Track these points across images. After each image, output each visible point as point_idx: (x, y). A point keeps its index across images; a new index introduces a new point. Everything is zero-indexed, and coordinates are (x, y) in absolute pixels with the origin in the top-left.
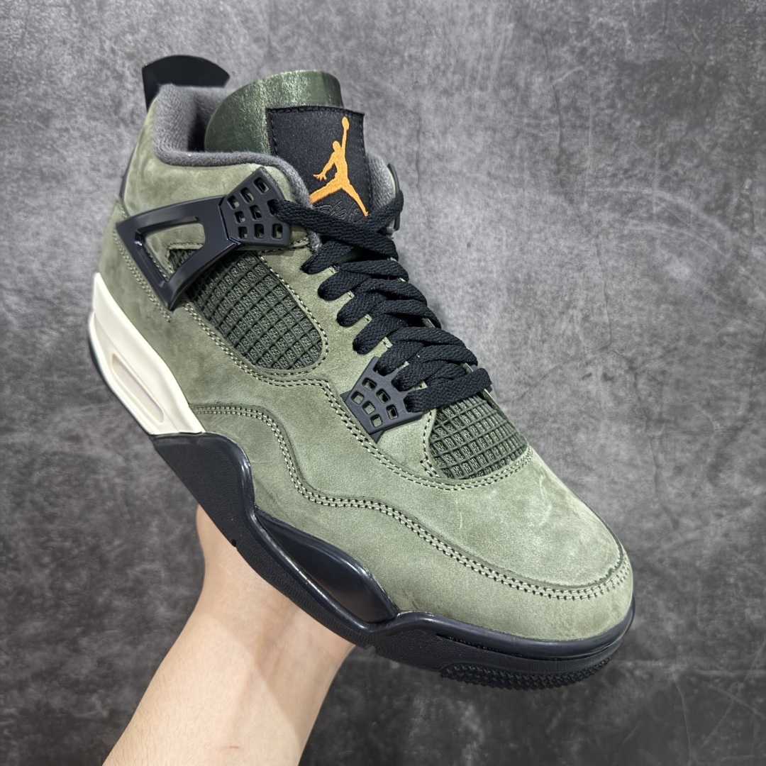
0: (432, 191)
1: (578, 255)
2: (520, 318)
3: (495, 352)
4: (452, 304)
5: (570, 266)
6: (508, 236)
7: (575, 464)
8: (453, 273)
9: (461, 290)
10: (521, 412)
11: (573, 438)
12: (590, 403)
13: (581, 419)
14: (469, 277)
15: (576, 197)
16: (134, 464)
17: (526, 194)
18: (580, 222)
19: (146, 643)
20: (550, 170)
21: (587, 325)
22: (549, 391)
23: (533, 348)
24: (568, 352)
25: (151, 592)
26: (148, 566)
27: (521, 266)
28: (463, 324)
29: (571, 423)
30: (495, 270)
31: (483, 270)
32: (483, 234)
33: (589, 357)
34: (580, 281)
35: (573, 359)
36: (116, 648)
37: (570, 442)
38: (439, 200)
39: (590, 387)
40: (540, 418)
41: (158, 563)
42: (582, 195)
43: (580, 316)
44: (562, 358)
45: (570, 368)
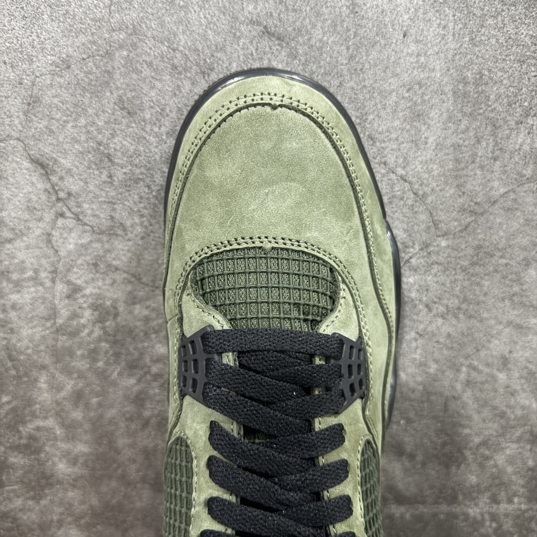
2: (467, 129)
3: (435, 173)
4: (383, 113)
6: (455, 22)
7: (522, 304)
8: (385, 72)
9: (395, 93)
10: (463, 247)
11: (522, 275)
14: (406, 78)
16: (13, 315)
19: (49, 498)
22: (498, 220)
23: (482, 167)
24: (524, 172)
25: (47, 449)
26: (40, 423)
27: (471, 62)
28: (397, 139)
29: (521, 257)
30: (438, 68)
31: (423, 67)
32: (424, 19)
35: (529, 180)
36: (18, 503)
37: (519, 281)
40: (485, 253)
41: (51, 420)
44: (516, 180)
45: (525, 192)
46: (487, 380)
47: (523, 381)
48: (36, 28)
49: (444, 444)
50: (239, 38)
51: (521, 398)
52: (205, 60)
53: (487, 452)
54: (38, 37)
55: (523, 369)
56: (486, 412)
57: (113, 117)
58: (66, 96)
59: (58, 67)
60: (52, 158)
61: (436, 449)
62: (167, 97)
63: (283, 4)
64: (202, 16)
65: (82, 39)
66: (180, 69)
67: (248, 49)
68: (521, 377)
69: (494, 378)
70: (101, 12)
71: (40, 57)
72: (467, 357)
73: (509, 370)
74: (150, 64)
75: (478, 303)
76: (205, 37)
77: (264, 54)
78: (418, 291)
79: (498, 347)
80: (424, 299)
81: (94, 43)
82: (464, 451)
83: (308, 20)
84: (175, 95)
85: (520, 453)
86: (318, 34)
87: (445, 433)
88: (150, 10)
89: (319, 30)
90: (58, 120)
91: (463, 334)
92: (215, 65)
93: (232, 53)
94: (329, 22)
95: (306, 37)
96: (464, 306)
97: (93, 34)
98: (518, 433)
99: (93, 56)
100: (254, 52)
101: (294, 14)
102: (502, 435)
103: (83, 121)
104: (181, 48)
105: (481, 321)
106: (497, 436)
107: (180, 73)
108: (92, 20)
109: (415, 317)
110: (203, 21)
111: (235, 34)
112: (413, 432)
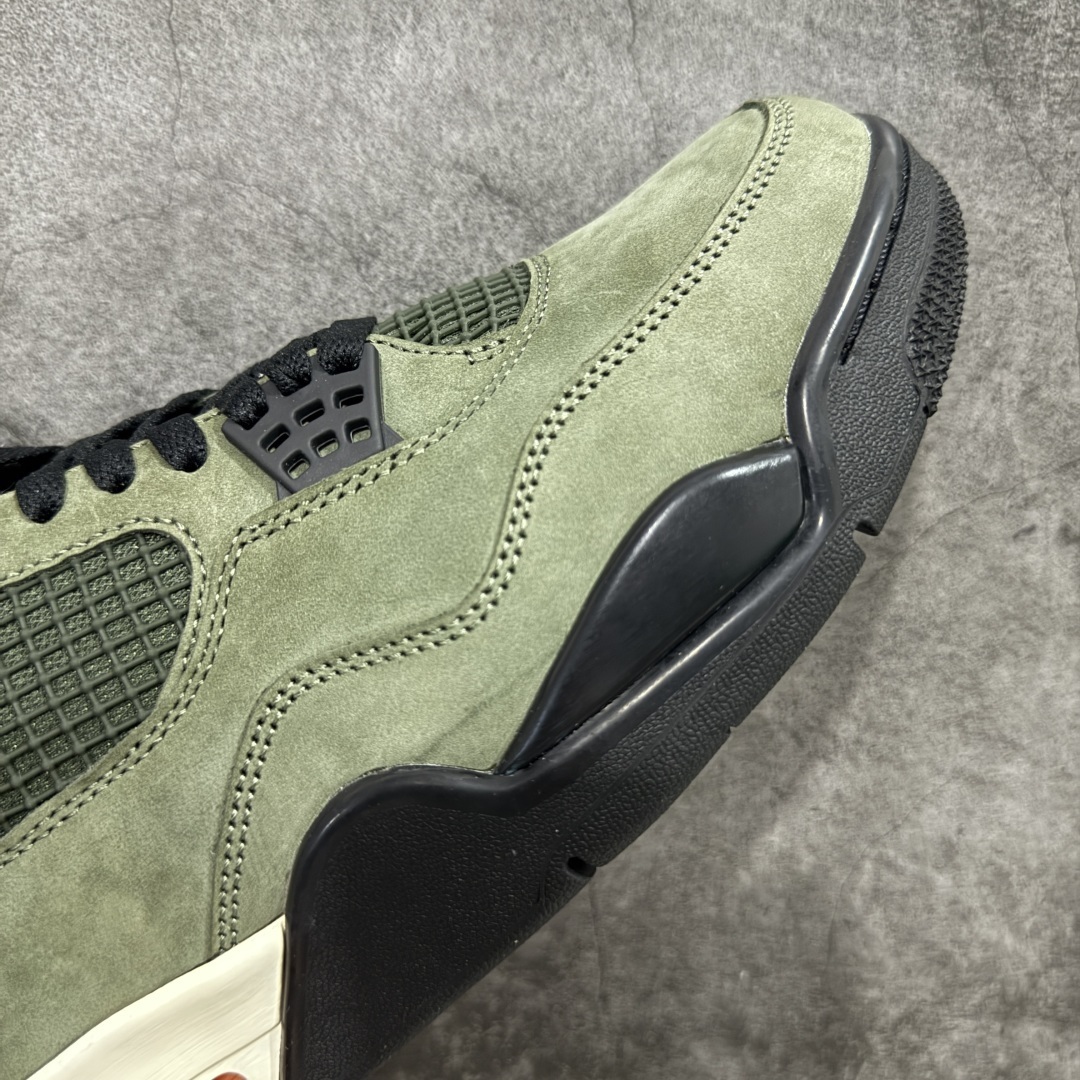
0: (666, 63)
1: (1019, 236)
5: (1001, 264)
7: (984, 736)
11: (983, 676)
12: (1027, 597)
13: (1005, 633)
15: (1019, 92)
17: (901, 78)
18: (1028, 153)
20: (962, 21)
21: (1032, 408)
22: (935, 568)
24: (986, 474)
29: (981, 642)
33: (1033, 486)
34: (1022, 302)
35: (995, 490)
37: (976, 688)
38: (684, 86)
39: (1030, 558)
40: (910, 631)
42: (1034, 87)
43: (1019, 387)
44: (969, 488)
45: (987, 512)
46: (913, 890)
47: (985, 891)
48: (20, 155)
49: (827, 1021)
50: (431, 195)
51: (981, 926)
52: (361, 235)
53: (914, 1038)
54: (23, 173)
55: (984, 867)
56: (912, 955)
57: (169, 339)
58: (72, 292)
59: (60, 235)
60: (37, 417)
61: (811, 1030)
62: (281, 305)
63: (521, 133)
64: (358, 149)
65: (113, 181)
66: (311, 251)
67: (448, 217)
68: (981, 883)
69: (927, 884)
70: (155, 132)
71: (24, 214)
72: (874, 841)
73: (957, 867)
74: (249, 238)
75: (896, 732)
76: (362, 190)
77: (481, 229)
78: (777, 703)
79: (934, 822)
80: (790, 720)
81: (137, 190)
82: (869, 1035)
83: (567, 167)
84: (299, 300)
85: (981, 1040)
86: (588, 196)
87: (830, 998)
88: (254, 132)
89: (589, 187)
90: (53, 341)
91: (866, 795)
92: (382, 247)
93: (416, 225)
94: (610, 172)
95: (564, 201)
96: (868, 737)
97: (135, 173)
98: (977, 998)
99: (134, 217)
100: (460, 224)
101: (540, 154)
102: (944, 1002)
103: (105, 345)
104: (313, 210)
105: (902, 767)
106: (933, 1004)
107: (309, 259)
108: (134, 145)
109: (771, 758)
110: (360, 159)
111: (422, 188)
112: (764, 995)
